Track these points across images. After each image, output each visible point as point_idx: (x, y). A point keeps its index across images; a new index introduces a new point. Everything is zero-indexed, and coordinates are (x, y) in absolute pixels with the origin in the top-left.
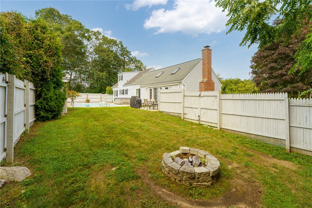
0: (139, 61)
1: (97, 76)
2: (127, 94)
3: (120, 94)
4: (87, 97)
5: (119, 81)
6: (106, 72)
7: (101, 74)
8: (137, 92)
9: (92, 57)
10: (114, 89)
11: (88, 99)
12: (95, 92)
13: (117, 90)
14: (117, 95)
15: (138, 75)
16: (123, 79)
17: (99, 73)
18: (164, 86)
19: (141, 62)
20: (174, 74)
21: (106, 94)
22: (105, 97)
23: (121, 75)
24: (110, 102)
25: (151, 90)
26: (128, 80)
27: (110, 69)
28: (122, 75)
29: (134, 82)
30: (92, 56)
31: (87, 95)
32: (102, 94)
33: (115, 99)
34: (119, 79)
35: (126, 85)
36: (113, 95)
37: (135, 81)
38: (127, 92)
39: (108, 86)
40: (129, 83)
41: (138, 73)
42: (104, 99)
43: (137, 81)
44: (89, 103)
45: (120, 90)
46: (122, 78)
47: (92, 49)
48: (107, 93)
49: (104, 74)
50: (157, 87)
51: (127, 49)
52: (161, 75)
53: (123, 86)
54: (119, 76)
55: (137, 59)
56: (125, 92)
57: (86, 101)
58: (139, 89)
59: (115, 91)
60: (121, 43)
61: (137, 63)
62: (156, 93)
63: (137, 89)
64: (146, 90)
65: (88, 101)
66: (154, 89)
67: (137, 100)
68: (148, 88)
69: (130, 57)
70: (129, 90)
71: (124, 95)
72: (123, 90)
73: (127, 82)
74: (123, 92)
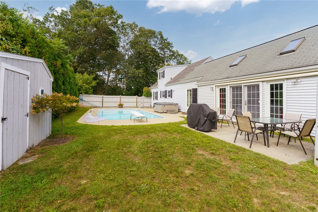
0: (182, 55)
2: (171, 97)
3: (161, 97)
5: (160, 79)
6: (143, 70)
7: (137, 71)
8: (189, 96)
9: (128, 54)
10: (153, 90)
11: (121, 103)
13: (156, 91)
14: (157, 98)
15: (186, 69)
16: (165, 76)
17: (134, 70)
18: (267, 81)
19: (184, 56)
20: (294, 51)
22: (141, 101)
23: (163, 71)
24: (148, 107)
25: (223, 91)
26: (171, 77)
27: (148, 65)
28: (164, 71)
29: (182, 78)
30: (128, 52)
31: (121, 98)
32: (138, 97)
33: (155, 104)
34: (160, 76)
35: (169, 84)
36: (151, 98)
37: (184, 78)
38: (172, 94)
39: (146, 87)
40: (175, 81)
41: (186, 67)
42: (141, 103)
43: (187, 76)
44: (122, 108)
45: (161, 91)
46: (164, 74)
47: (128, 46)
48: (144, 96)
49: (140, 71)
50: (243, 85)
51: (168, 40)
52: (242, 61)
53: (165, 86)
54: (160, 73)
55: (179, 53)
56: (168, 93)
57: (118, 106)
58: (192, 89)
59: (154, 92)
60: (160, 34)
61: (180, 58)
62: (237, 97)
63: (188, 90)
64: (212, 91)
65: (121, 106)
66: (231, 88)
67: (208, 113)
68: (214, 86)
69: (172, 51)
70: (174, 91)
71: (167, 98)
72: (165, 91)
73: (171, 80)
74: (165, 94)
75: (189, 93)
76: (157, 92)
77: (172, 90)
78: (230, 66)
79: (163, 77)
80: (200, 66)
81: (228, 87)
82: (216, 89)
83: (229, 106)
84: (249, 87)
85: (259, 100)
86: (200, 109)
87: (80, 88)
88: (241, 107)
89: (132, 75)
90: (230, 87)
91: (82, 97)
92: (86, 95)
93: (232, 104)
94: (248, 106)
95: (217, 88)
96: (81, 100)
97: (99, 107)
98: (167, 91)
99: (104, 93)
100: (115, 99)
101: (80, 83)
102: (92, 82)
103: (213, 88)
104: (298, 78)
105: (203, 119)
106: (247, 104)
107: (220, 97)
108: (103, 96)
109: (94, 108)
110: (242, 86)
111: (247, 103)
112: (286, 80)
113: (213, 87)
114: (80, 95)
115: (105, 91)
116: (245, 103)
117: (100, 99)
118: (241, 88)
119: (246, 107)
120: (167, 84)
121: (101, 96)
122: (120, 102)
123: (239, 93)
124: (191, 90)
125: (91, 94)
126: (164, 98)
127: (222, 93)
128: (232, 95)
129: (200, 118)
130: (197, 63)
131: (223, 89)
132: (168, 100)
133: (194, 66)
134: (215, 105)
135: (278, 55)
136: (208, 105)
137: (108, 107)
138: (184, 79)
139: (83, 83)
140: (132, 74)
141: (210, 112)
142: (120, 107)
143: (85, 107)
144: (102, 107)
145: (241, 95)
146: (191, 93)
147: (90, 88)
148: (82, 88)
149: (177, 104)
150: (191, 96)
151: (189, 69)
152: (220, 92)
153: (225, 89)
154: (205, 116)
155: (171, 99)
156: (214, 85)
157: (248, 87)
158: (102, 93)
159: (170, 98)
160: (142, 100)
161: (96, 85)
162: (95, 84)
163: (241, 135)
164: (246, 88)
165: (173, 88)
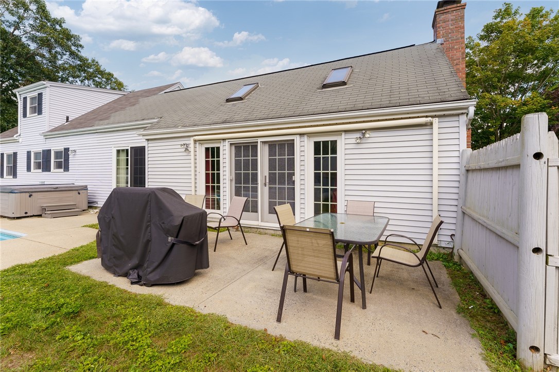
0: (110, 75)
2: (67, 169)
3: (29, 170)
8: (123, 165)
13: (11, 152)
14: (13, 172)
15: (115, 102)
16: (44, 110)
18: (309, 135)
19: (116, 79)
20: (344, 83)
25: (212, 154)
26: (68, 115)
29: (101, 120)
34: (25, 108)
37: (106, 118)
38: (67, 160)
40: (77, 125)
41: (116, 97)
45: (29, 152)
50: (259, 140)
51: (65, 26)
52: (251, 92)
53: (42, 137)
54: (25, 98)
55: (102, 69)
56: (55, 158)
58: (131, 148)
59: (2, 155)
61: (104, 79)
62: (247, 168)
63: (118, 151)
64: (185, 154)
66: (233, 148)
67: (178, 222)
68: (191, 141)
69: (77, 55)
70: (75, 151)
71: (50, 171)
72: (43, 151)
73: (67, 122)
74: (44, 161)
75: (123, 157)
76: (15, 153)
77: (67, 150)
78: (228, 101)
79: (38, 110)
80: (155, 97)
81: (227, 143)
82: (197, 149)
83: (228, 189)
84: (272, 146)
85: (294, 174)
86: (148, 208)
88: (255, 190)
90: (231, 144)
93: (236, 184)
94: (270, 188)
95: (197, 145)
98: (49, 151)
103: (187, 145)
104: (366, 130)
105: (161, 242)
106: (267, 184)
107: (207, 169)
110: (257, 142)
111: (267, 181)
112: (343, 134)
113: (187, 142)
116: (264, 182)
118: (254, 147)
119: (266, 189)
120: (54, 130)
123: (250, 158)
124: (127, 150)
126: (41, 170)
127: (210, 159)
128: (236, 164)
129: (148, 241)
130: (146, 92)
131: (213, 148)
132: (55, 177)
133: (138, 96)
134: (193, 189)
135: (318, 89)
136: (178, 192)
138: (106, 121)
141: (186, 214)
145: (255, 163)
146: (127, 159)
149: (85, 188)
150: (127, 165)
151: (124, 102)
152: (207, 156)
153: (218, 148)
154: (168, 233)
155: (66, 173)
156: (192, 139)
157: (269, 145)
159: (62, 170)
163: (273, 270)
164: (266, 148)
165: (70, 144)
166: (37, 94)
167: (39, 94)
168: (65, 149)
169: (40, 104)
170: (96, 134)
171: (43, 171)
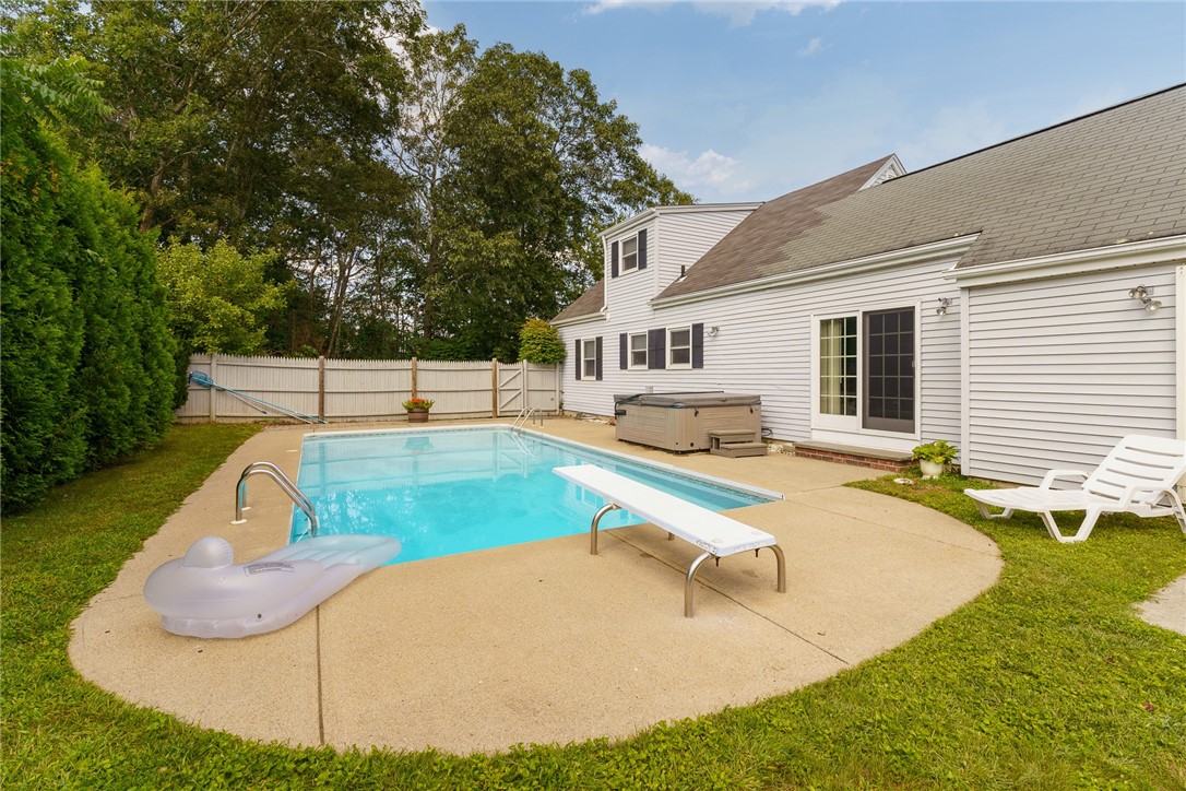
1: (465, 255)
3: (624, 365)
4: (415, 384)
5: (615, 274)
7: (489, 243)
8: (838, 354)
9: (433, 174)
10: (573, 333)
11: (421, 396)
12: (454, 356)
13: (592, 337)
14: (596, 371)
16: (649, 260)
17: (475, 235)
21: (523, 364)
22: (518, 384)
23: (635, 233)
26: (682, 263)
28: (643, 234)
29: (766, 263)
30: (431, 167)
31: (415, 371)
32: (501, 366)
33: (626, 400)
34: (615, 262)
36: (562, 371)
38: (699, 347)
39: (534, 314)
42: (515, 394)
43: (806, 249)
44: (425, 420)
45: (624, 336)
48: (529, 359)
49: (506, 243)
51: (616, 114)
53: (649, 308)
54: (615, 245)
56: (673, 345)
57: (406, 412)
58: (865, 313)
59: (578, 342)
60: (582, 79)
63: (825, 324)
65: (418, 412)
68: (1174, 277)
69: (632, 161)
70: (715, 329)
71: (663, 367)
72: (650, 332)
73: (682, 276)
74: (652, 351)
75: (839, 336)
76: (599, 340)
77: (698, 328)
79: (639, 260)
87: (190, 318)
89: (463, 259)
91: (204, 370)
92: (227, 359)
96: (199, 383)
97: (302, 421)
98: (662, 332)
99: (326, 348)
100: (388, 379)
101: (191, 290)
102: (259, 292)
103: (1152, 290)
108: (322, 364)
109: (275, 424)
114: (196, 358)
115: (328, 342)
117: (310, 381)
120: (665, 294)
121: (314, 363)
122: (415, 392)
124: (853, 319)
125: (257, 352)
126: (646, 367)
137: (352, 420)
138: (775, 266)
139: (211, 295)
140: (467, 253)
142: (417, 416)
143: (226, 421)
144: (321, 419)
146: (852, 340)
147: (251, 320)
148: (206, 320)
149: (755, 401)
150: (851, 352)
155: (699, 371)
158: (314, 346)
159: (689, 366)
160: (520, 377)
161: (283, 304)
162: (276, 298)
165: (706, 316)
166: (637, 232)
167: (640, 233)
168: (695, 326)
169: (643, 250)
170: (767, 292)
171: (650, 368)
